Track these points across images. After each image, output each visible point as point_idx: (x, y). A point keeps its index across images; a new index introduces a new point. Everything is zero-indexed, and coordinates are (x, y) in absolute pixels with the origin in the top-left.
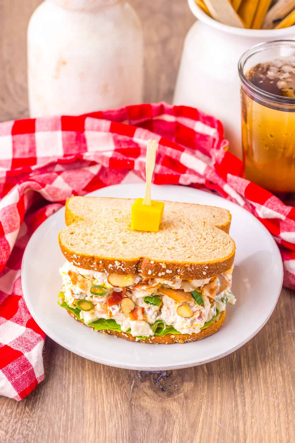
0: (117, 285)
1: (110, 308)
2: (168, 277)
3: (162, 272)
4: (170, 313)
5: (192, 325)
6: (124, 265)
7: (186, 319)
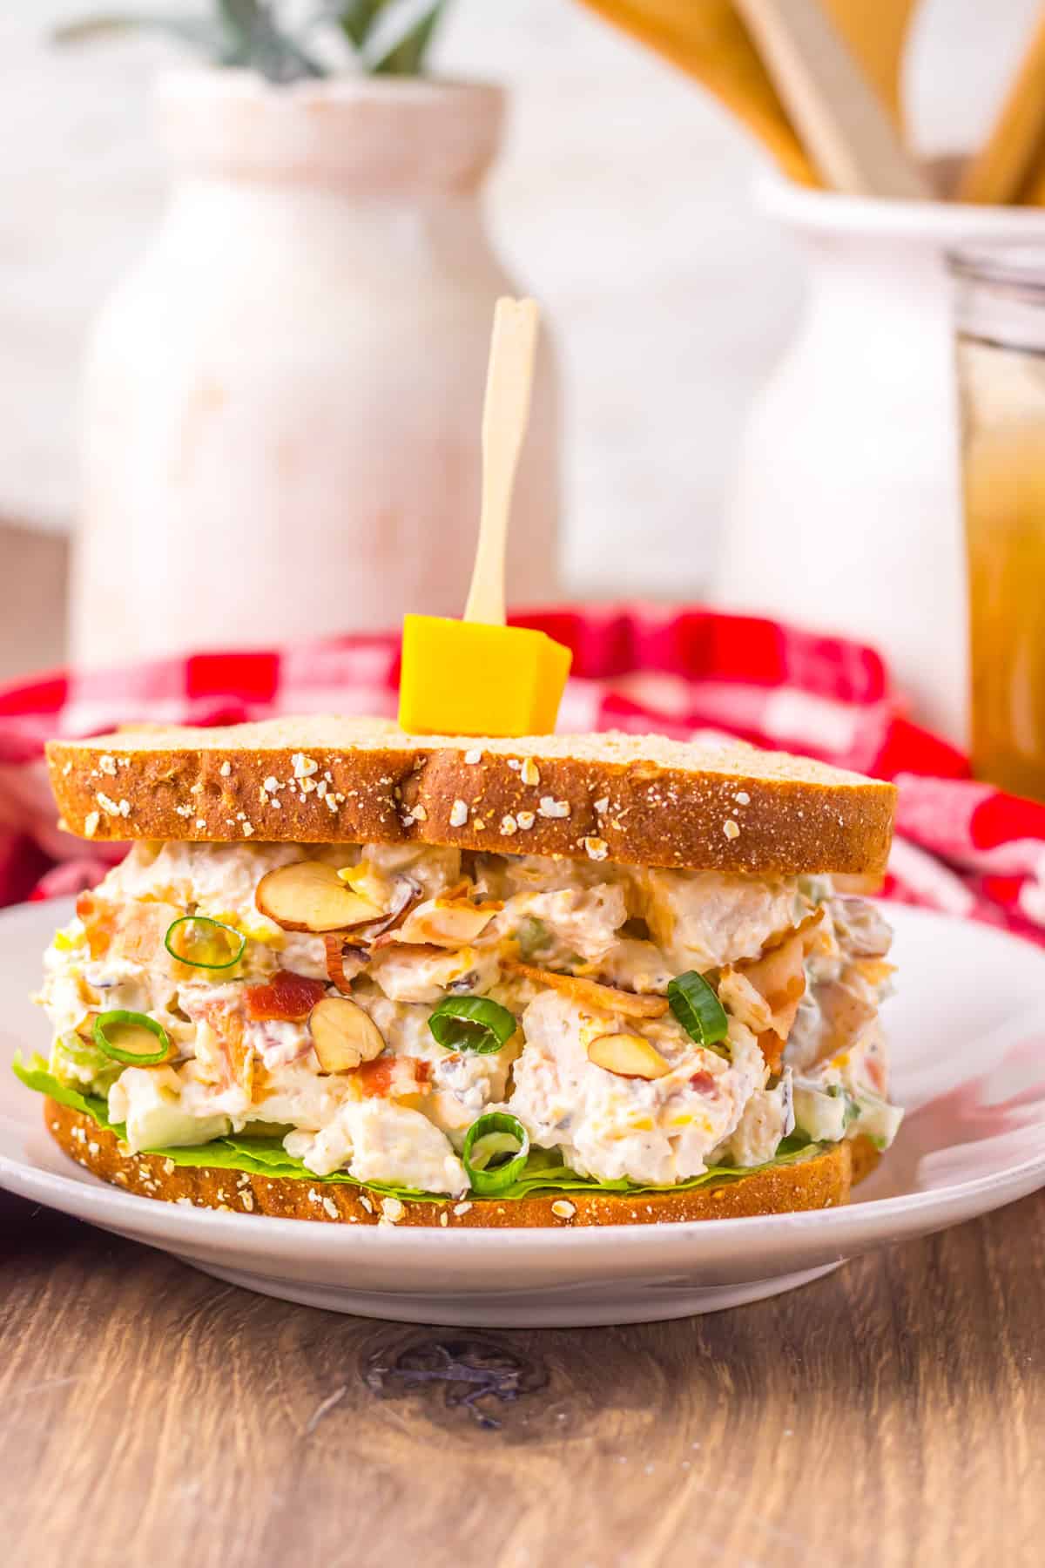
0: (296, 916)
1: (253, 1037)
2: (547, 845)
3: (518, 810)
4: (556, 1078)
5: (661, 1117)
6: (333, 778)
7: (632, 1088)
